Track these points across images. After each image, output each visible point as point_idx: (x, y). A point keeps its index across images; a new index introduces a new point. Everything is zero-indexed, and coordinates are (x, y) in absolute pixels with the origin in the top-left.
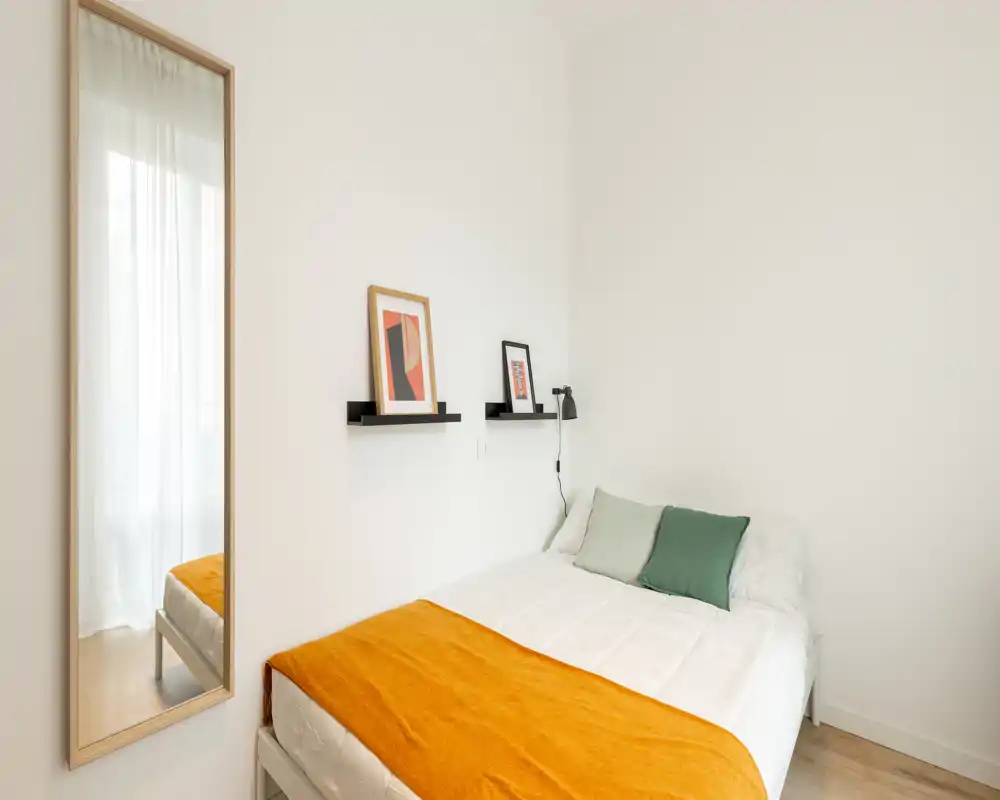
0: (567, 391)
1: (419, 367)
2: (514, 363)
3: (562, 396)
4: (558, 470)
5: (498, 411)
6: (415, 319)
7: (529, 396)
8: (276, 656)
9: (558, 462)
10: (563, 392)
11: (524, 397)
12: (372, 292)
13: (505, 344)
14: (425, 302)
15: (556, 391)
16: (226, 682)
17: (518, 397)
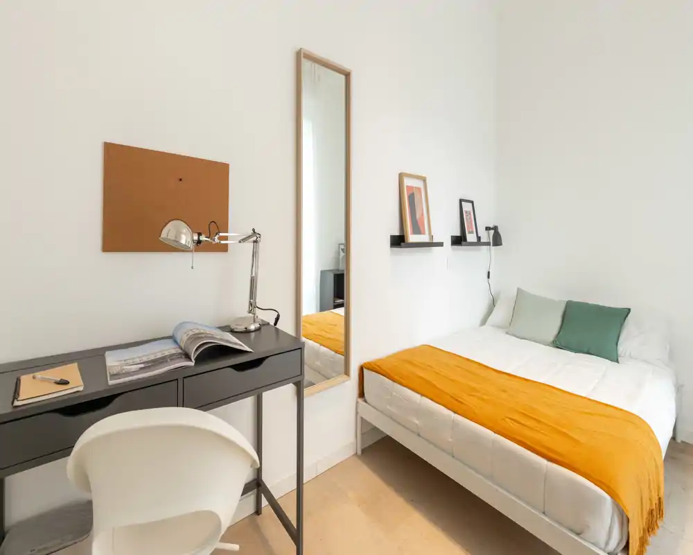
0: (495, 228)
1: (423, 215)
2: (466, 212)
3: (492, 232)
4: (489, 277)
5: (458, 241)
6: (419, 189)
7: (475, 230)
8: (365, 364)
9: (489, 273)
10: (492, 229)
11: (472, 232)
12: (401, 176)
13: (461, 201)
14: (424, 180)
15: (488, 229)
16: (347, 373)
17: (469, 233)
